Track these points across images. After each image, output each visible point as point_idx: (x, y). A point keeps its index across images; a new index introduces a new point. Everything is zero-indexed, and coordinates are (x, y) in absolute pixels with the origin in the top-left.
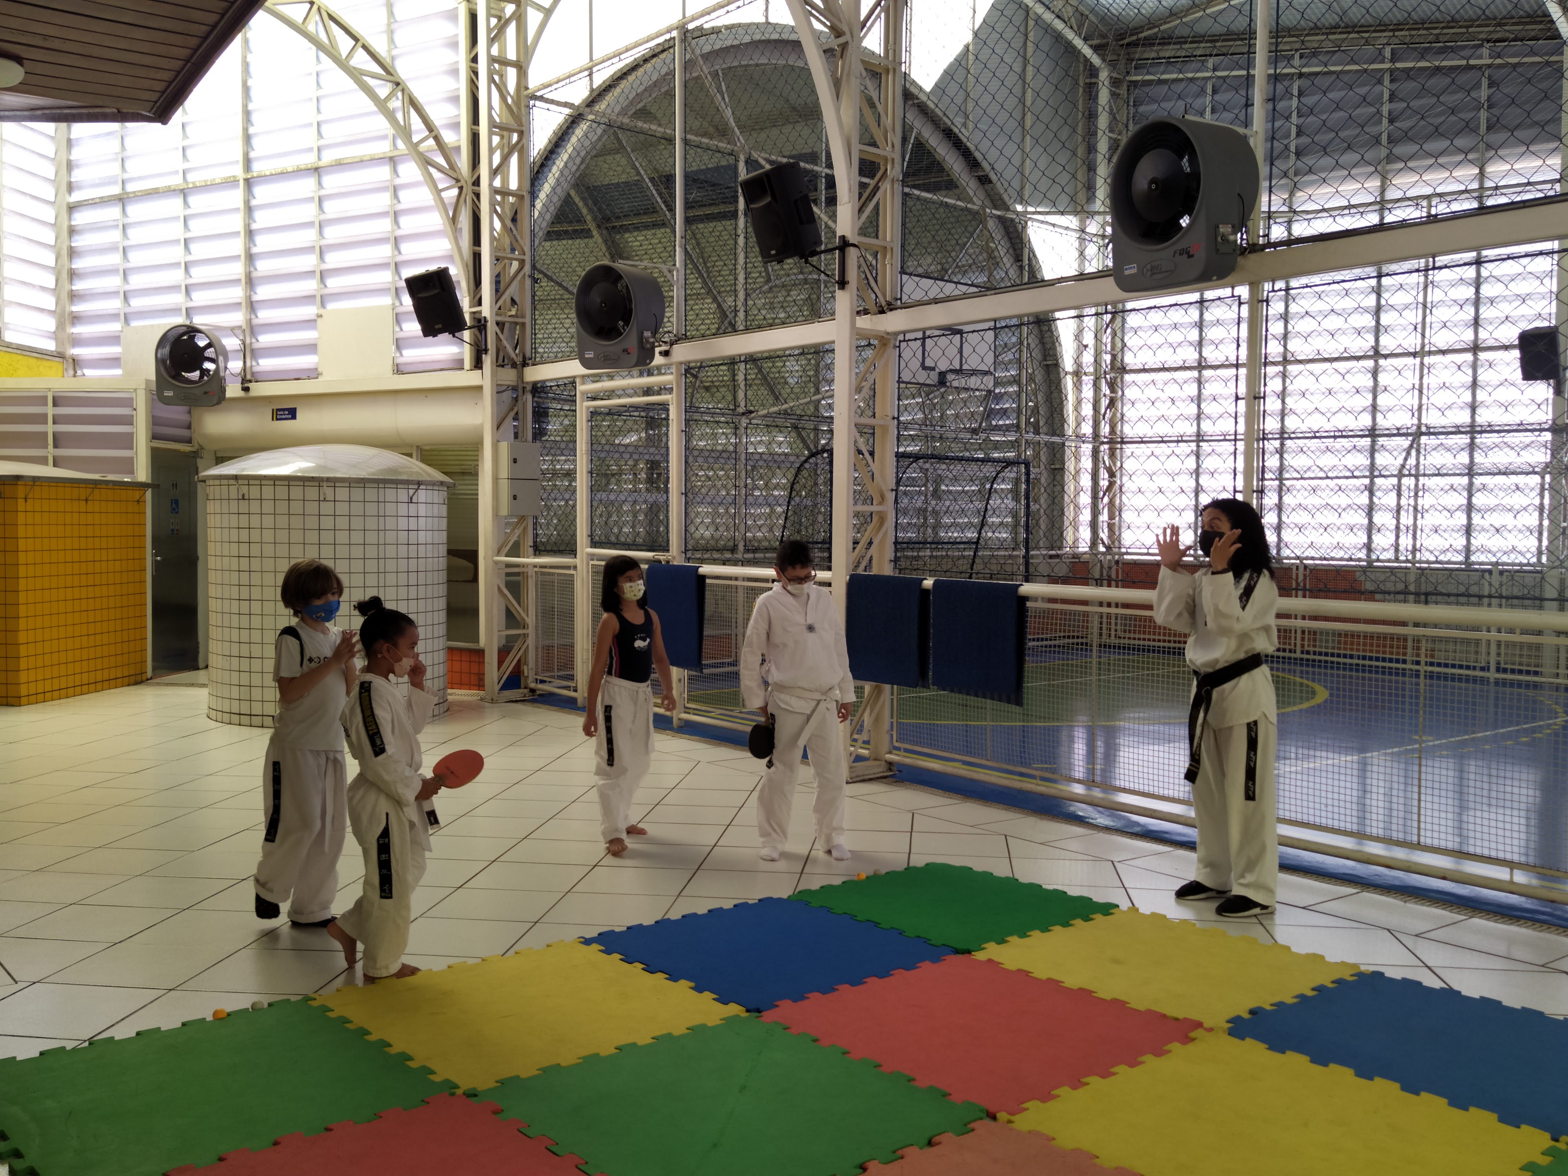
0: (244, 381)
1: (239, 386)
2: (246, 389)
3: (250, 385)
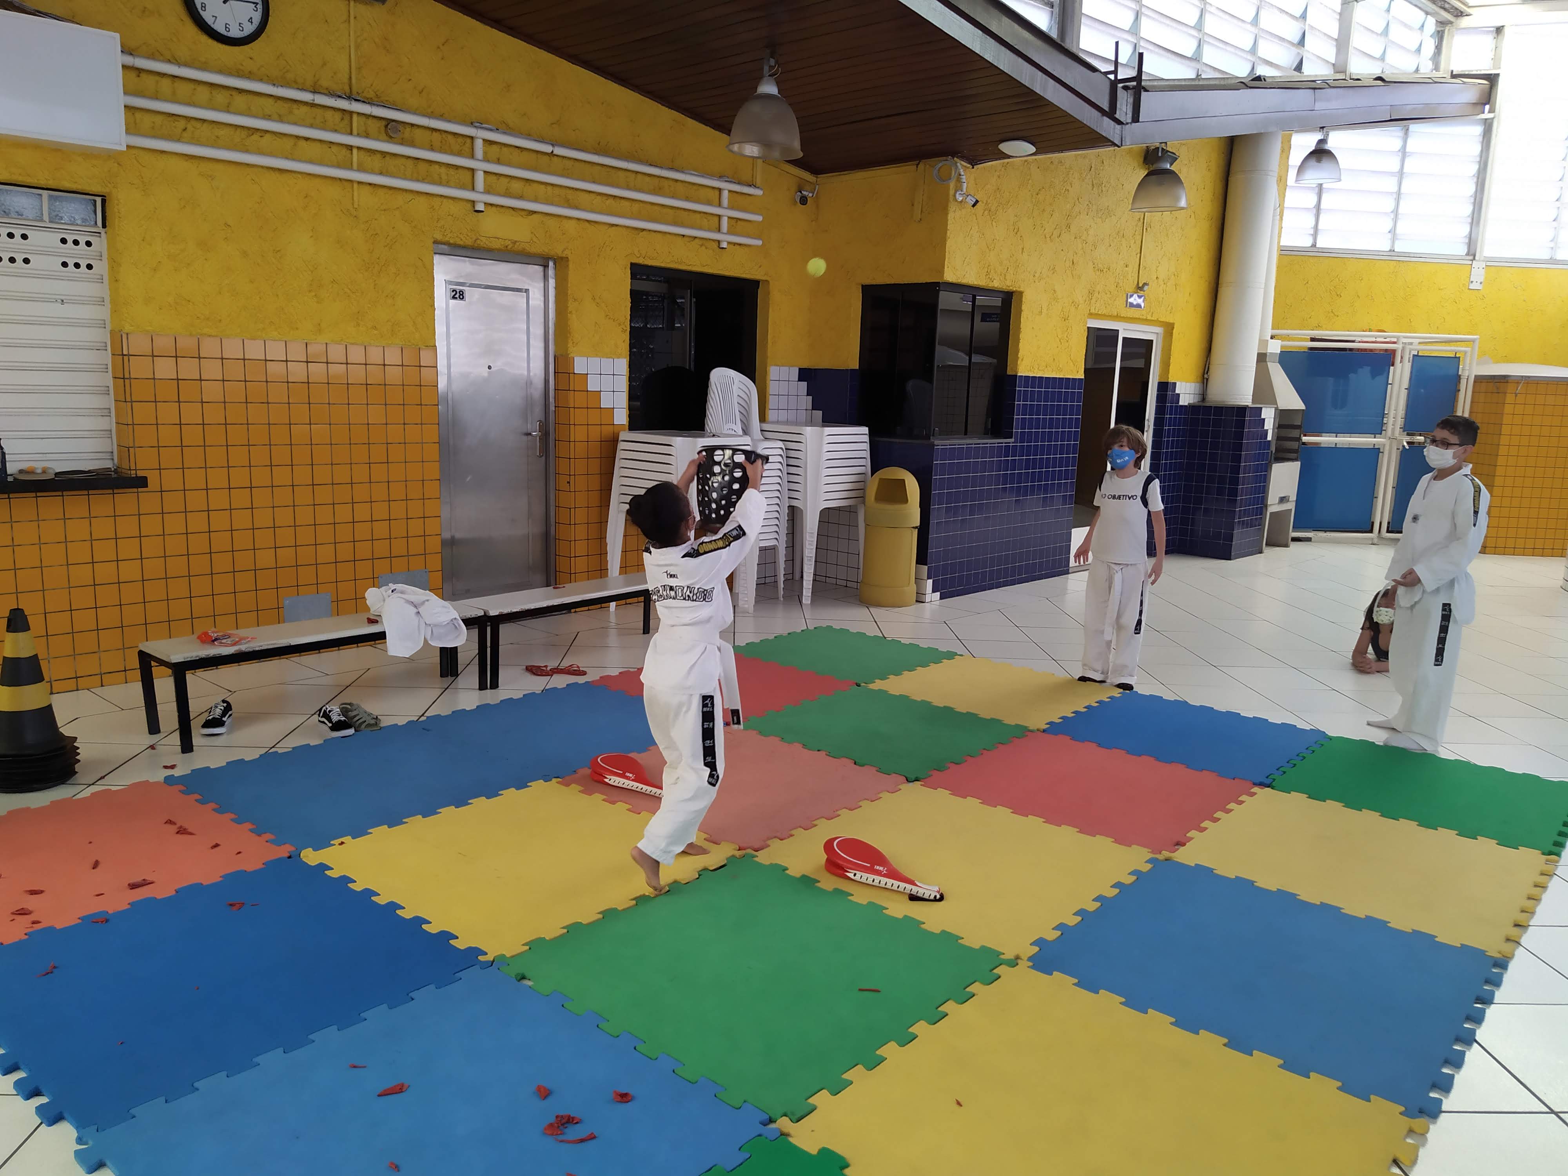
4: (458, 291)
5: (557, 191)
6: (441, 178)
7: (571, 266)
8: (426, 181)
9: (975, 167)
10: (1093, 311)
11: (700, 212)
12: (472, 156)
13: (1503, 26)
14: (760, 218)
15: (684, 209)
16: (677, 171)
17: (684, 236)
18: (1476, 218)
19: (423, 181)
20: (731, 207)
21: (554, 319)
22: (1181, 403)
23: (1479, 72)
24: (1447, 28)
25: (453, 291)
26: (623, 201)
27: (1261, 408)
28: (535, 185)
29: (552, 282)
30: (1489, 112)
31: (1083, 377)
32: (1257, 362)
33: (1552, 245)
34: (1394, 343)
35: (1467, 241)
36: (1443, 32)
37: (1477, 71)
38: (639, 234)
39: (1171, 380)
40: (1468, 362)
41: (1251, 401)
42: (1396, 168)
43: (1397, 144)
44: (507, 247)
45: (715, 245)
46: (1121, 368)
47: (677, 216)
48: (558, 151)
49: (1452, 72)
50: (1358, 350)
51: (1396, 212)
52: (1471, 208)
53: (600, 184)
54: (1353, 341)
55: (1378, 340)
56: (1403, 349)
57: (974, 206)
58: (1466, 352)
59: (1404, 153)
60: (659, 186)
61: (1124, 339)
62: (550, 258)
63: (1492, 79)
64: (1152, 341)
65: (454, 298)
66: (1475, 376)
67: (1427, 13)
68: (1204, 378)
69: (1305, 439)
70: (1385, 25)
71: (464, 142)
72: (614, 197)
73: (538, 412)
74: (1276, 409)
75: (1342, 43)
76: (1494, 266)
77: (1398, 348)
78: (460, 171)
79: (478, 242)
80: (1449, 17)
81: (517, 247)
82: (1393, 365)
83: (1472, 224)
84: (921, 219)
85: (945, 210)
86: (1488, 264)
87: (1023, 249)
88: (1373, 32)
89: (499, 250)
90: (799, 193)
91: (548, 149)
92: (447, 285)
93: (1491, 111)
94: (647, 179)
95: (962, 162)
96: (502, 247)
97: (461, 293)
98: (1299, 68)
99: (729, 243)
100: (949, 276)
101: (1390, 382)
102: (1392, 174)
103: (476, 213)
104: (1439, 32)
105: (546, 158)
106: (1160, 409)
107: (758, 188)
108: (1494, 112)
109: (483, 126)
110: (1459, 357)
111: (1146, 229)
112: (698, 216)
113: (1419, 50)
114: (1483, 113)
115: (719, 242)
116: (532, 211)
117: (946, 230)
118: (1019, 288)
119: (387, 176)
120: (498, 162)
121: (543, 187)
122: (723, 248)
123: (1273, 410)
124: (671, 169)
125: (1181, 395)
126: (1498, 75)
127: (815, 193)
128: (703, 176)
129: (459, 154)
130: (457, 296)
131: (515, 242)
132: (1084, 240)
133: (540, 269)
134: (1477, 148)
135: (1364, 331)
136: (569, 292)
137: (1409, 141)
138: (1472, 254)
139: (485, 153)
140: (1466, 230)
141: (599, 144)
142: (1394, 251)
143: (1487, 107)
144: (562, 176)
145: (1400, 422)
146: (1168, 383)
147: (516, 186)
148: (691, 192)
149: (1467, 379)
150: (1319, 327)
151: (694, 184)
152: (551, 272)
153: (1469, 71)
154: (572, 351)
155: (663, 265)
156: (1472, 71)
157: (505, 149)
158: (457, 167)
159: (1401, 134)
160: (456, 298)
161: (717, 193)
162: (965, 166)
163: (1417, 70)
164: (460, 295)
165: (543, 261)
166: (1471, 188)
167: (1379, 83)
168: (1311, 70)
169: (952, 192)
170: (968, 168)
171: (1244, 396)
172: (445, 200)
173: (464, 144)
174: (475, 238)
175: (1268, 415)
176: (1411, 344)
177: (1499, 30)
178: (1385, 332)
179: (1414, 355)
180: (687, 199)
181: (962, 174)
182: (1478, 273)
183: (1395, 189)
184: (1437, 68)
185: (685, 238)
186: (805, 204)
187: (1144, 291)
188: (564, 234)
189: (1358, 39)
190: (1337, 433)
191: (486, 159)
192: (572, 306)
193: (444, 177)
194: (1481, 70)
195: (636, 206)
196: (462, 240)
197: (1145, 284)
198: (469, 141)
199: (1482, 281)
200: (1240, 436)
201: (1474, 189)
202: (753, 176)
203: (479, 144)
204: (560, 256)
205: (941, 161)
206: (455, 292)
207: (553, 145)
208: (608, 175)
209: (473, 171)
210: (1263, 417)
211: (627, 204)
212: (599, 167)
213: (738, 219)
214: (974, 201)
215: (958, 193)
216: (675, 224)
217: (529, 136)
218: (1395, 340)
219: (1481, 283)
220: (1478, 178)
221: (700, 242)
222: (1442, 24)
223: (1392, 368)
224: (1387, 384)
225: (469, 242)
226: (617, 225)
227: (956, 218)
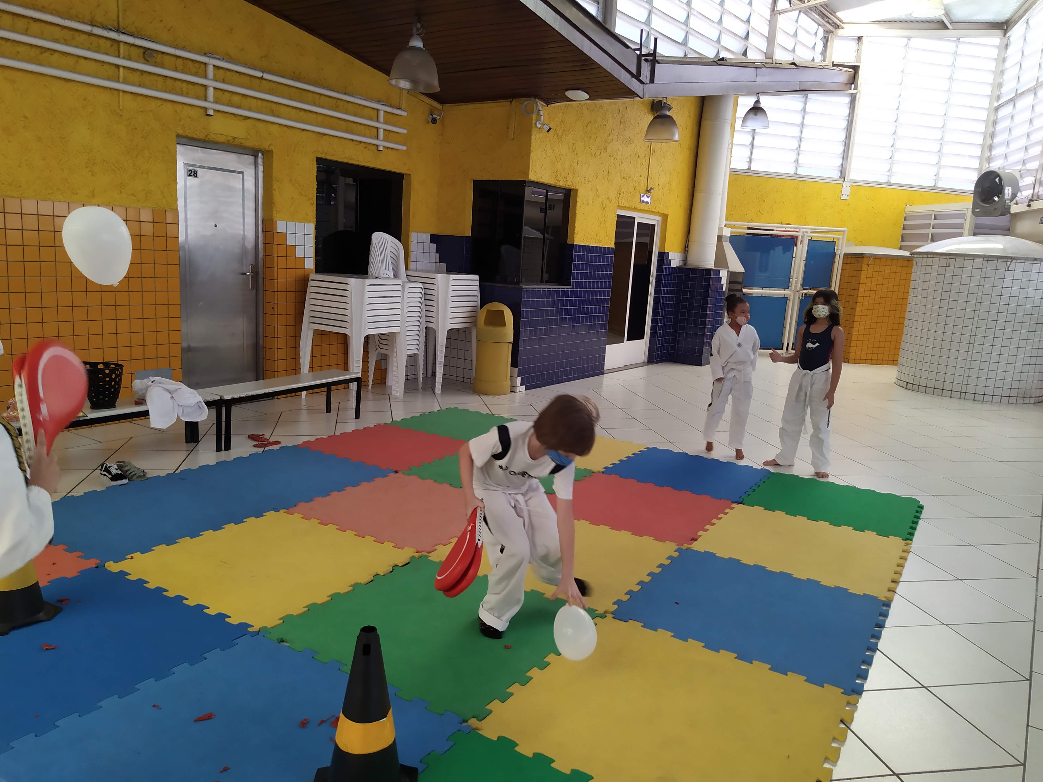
0: (1030, 201)
1: (1027, 204)
2: (1029, 206)
3: (1032, 203)
4: (193, 171)
5: (265, 104)
6: (182, 91)
7: (275, 157)
8: (171, 92)
9: (549, 106)
10: (620, 204)
11: (364, 125)
12: (206, 77)
13: (862, 37)
14: (405, 131)
15: (354, 122)
16: (349, 95)
17: (353, 140)
18: (846, 155)
19: (169, 92)
20: (385, 123)
21: (263, 194)
22: (672, 266)
23: (848, 64)
24: (830, 35)
25: (189, 171)
26: (311, 114)
27: (719, 270)
28: (249, 99)
29: (261, 168)
30: (854, 89)
31: (614, 247)
32: (717, 241)
33: (888, 173)
34: (797, 232)
35: (840, 169)
36: (828, 37)
37: (847, 63)
38: (322, 137)
39: (666, 250)
40: (840, 244)
41: (713, 266)
42: (799, 121)
43: (800, 106)
44: (229, 141)
45: (375, 148)
46: (636, 243)
47: (349, 126)
48: (266, 76)
49: (833, 62)
50: (776, 235)
51: (798, 149)
52: (843, 148)
53: (295, 100)
54: (773, 230)
55: (787, 229)
56: (803, 237)
57: (548, 131)
58: (839, 239)
59: (804, 112)
60: (336, 105)
61: (638, 223)
62: (260, 151)
63: (856, 69)
64: (655, 225)
65: (190, 175)
66: (844, 253)
67: (819, 25)
68: (685, 250)
69: (745, 291)
70: (795, 30)
71: (199, 66)
72: (305, 110)
73: (250, 259)
74: (728, 271)
75: (771, 39)
76: (856, 185)
77: (799, 235)
78: (196, 87)
79: (208, 137)
80: (831, 28)
81: (237, 142)
82: (796, 245)
83: (843, 158)
84: (513, 138)
85: (529, 133)
86: (853, 184)
87: (578, 162)
88: (788, 34)
89: (223, 143)
90: (430, 116)
91: (259, 74)
92: (185, 166)
93: (856, 88)
94: (328, 99)
95: (541, 102)
96: (225, 141)
97: (195, 172)
98: (745, 54)
99: (384, 147)
100: (532, 177)
101: (794, 256)
102: (797, 125)
103: (207, 116)
104: (825, 37)
105: (257, 81)
106: (659, 270)
107: (404, 110)
108: (857, 89)
109: (213, 56)
110: (835, 242)
111: (652, 153)
112: (363, 127)
113: (814, 48)
114: (851, 89)
115: (377, 146)
116: (247, 117)
117: (530, 146)
118: (575, 187)
119: (143, 87)
120: (224, 81)
121: (255, 101)
122: (380, 150)
123: (726, 272)
124: (345, 93)
125: (672, 260)
126: (859, 66)
127: (442, 116)
128: (366, 100)
129: (196, 74)
130: (192, 174)
131: (235, 138)
132: (615, 158)
133: (252, 158)
134: (846, 111)
135: (778, 224)
136: (274, 175)
137: (808, 104)
138: (843, 176)
139: (215, 75)
140: (839, 162)
141: (294, 73)
142: (797, 174)
143: (853, 86)
144: (269, 94)
145: (800, 281)
146: (664, 252)
147: (236, 99)
148: (358, 110)
149: (840, 255)
150: (752, 221)
151: (360, 105)
152: (260, 161)
153: (842, 63)
154: (276, 216)
155: (339, 160)
156: (844, 63)
157: (228, 73)
158: (194, 84)
159: (803, 100)
160: (192, 176)
161: (376, 112)
162: (543, 105)
163: (813, 60)
164: (194, 173)
165: (254, 153)
166: (843, 136)
167: (793, 66)
168: (753, 56)
169: (534, 122)
170: (544, 106)
171: (709, 262)
172: (185, 106)
173: (199, 68)
174: (206, 134)
175: (724, 274)
176: (807, 232)
177: (860, 39)
178: (791, 224)
179: (809, 240)
180: (355, 115)
181: (541, 110)
182: (846, 189)
183: (798, 135)
184: (824, 59)
185: (354, 143)
186: (436, 123)
187: (651, 193)
188: (269, 134)
189: (780, 39)
190: (763, 287)
191: (215, 80)
192: (275, 185)
193: (184, 90)
194: (849, 63)
195: (320, 118)
196: (197, 135)
197: (651, 188)
198: (203, 66)
199: (848, 194)
200: (707, 287)
201: (845, 137)
202: (400, 102)
203: (210, 69)
204: (267, 149)
205: (527, 100)
206: (190, 172)
207: (263, 72)
208: (301, 95)
209: (205, 87)
210: (721, 276)
211: (314, 116)
212: (294, 89)
213: (390, 131)
214: (549, 128)
215: (538, 122)
216: (347, 132)
217: (245, 65)
218: (798, 230)
219: (848, 196)
220: (847, 130)
221: (365, 145)
222: (827, 32)
223: (795, 247)
224: (793, 257)
225: (202, 136)
226: (307, 130)
227: (537, 138)
